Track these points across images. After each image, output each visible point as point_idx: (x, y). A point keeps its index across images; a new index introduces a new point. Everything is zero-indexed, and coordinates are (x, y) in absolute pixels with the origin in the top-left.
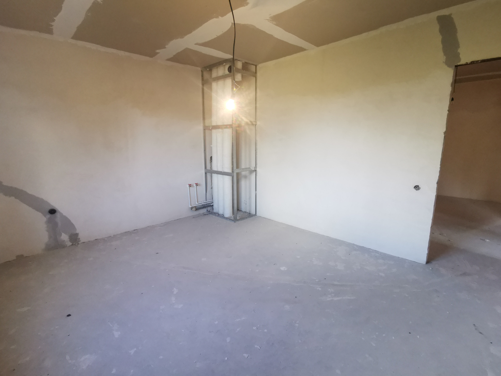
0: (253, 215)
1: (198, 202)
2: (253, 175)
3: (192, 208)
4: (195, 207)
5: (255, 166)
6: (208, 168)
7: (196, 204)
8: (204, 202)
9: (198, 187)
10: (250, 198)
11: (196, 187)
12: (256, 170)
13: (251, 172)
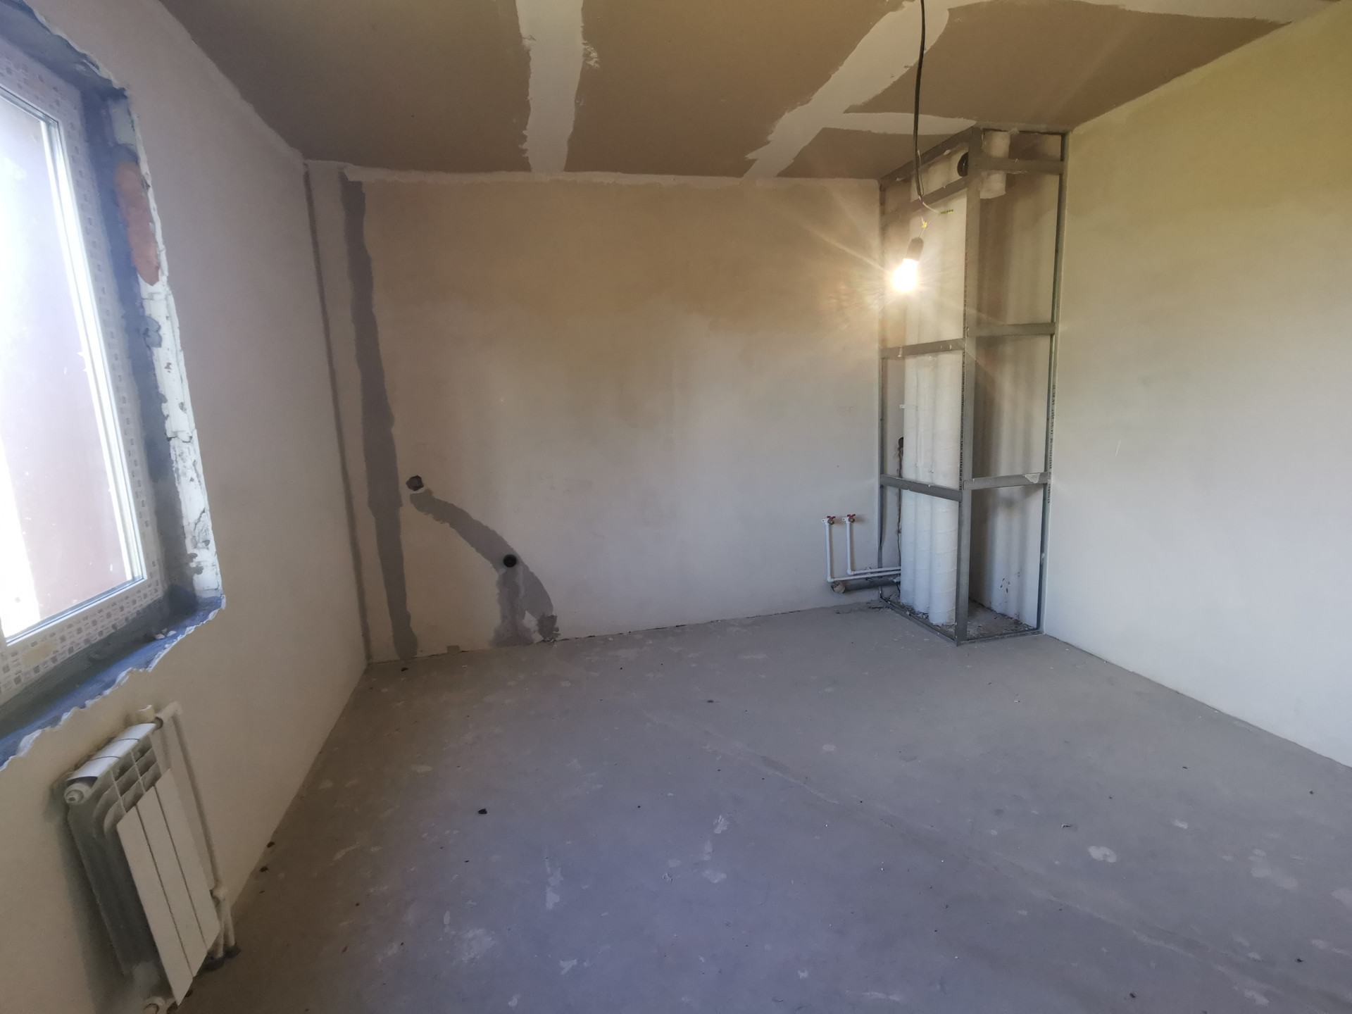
0: (1029, 630)
1: (853, 569)
2: (1036, 501)
3: (834, 585)
4: (844, 582)
5: (1043, 471)
6: (891, 470)
7: (848, 574)
8: (873, 571)
9: (855, 525)
10: (1021, 573)
11: (851, 526)
12: (1044, 486)
13: (1029, 489)
